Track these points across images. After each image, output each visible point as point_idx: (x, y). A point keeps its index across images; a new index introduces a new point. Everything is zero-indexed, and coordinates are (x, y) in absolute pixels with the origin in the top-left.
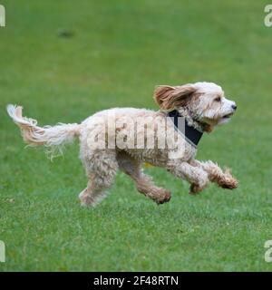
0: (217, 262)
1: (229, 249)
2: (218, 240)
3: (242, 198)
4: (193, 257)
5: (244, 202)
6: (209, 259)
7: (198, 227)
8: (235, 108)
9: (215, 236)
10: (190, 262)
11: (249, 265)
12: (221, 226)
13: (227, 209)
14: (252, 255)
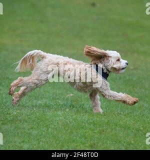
0: (28, 130)
1: (35, 123)
2: (29, 118)
3: (43, 95)
4: (15, 128)
5: (44, 97)
6: (24, 129)
7: (19, 111)
8: (127, 64)
9: (28, 116)
10: (14, 130)
11: (45, 131)
12: (31, 111)
13: (35, 101)
14: (47, 126)
